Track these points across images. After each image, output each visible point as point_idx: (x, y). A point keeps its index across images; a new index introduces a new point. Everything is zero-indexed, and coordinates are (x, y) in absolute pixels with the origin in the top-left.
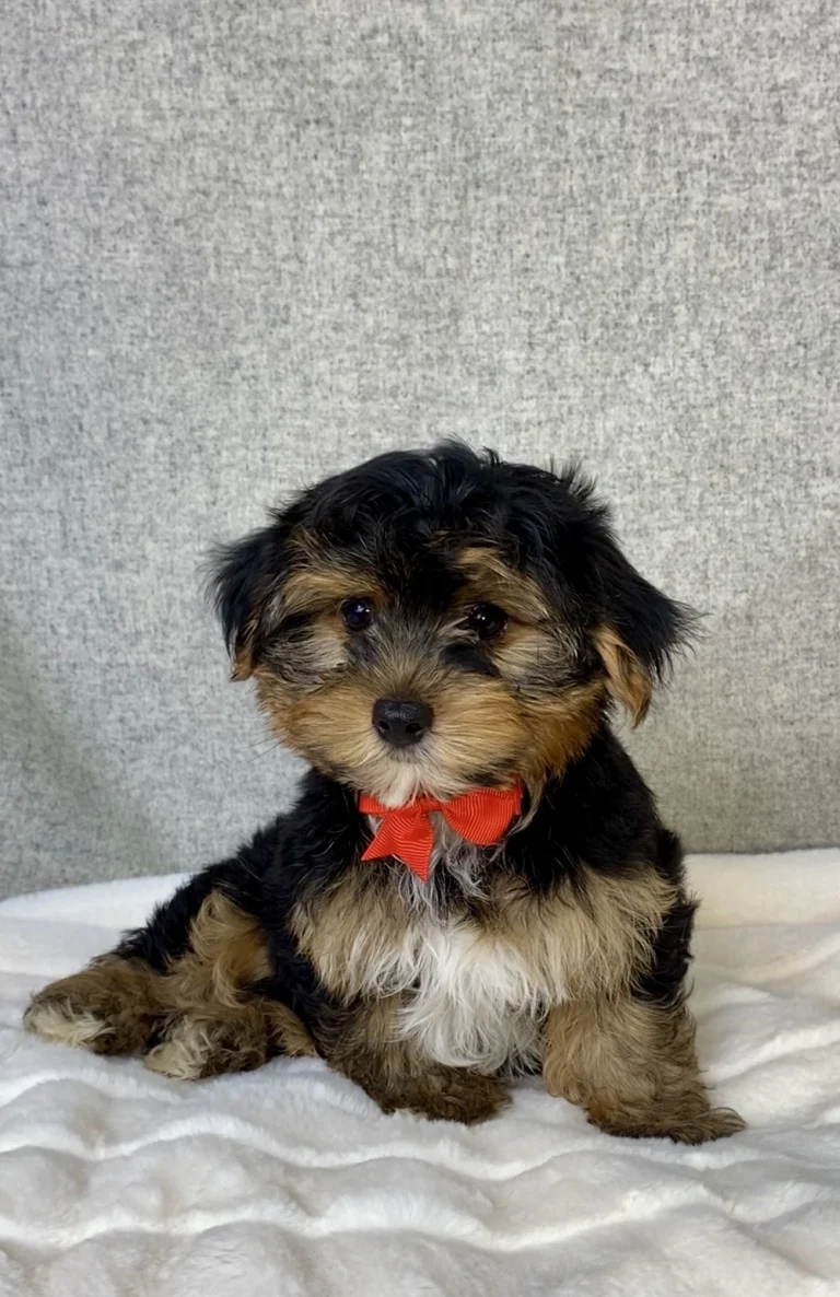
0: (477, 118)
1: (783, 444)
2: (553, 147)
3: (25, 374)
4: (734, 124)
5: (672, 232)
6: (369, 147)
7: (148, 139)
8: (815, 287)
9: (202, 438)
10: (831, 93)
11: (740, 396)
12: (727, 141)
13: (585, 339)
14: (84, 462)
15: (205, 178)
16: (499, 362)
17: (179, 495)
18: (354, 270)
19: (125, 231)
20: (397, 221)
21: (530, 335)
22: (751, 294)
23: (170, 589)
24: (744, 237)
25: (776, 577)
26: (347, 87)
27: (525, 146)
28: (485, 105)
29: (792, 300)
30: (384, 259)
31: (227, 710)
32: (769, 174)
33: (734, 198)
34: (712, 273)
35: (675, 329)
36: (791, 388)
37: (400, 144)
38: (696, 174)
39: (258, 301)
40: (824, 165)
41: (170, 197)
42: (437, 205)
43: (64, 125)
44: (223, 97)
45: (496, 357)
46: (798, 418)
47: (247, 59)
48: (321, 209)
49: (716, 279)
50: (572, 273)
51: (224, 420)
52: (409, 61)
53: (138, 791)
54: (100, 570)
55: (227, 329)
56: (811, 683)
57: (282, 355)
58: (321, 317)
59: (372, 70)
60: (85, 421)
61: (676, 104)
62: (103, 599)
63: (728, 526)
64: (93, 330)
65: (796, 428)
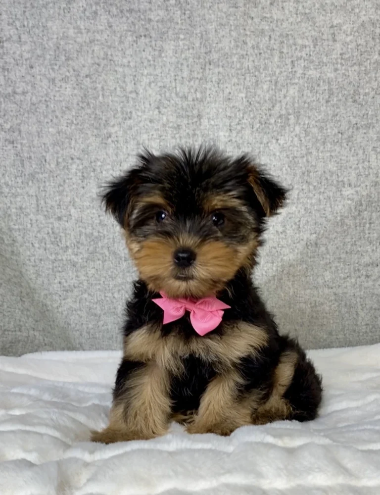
0: (210, 36)
1: (332, 173)
2: (241, 49)
3: (23, 138)
4: (315, 41)
5: (289, 85)
6: (166, 47)
7: (75, 41)
8: (346, 110)
9: (95, 166)
10: (355, 29)
11: (314, 153)
12: (312, 49)
13: (252, 128)
14: (47, 175)
15: (99, 58)
16: (217, 137)
17: (85, 189)
18: (159, 97)
19: (65, 80)
20: (177, 78)
21: (230, 126)
22: (320, 112)
23: (80, 228)
24: (318, 88)
25: (328, 228)
26: (157, 22)
27: (230, 47)
28: (214, 30)
29: (337, 115)
30: (171, 93)
31: (103, 279)
32: (329, 62)
33: (315, 72)
34: (305, 103)
35: (289, 125)
36: (335, 150)
37: (179, 46)
38: (299, 62)
39: (119, 109)
40: (351, 59)
41: (84, 66)
42: (194, 71)
43: (41, 35)
44: (106, 24)
45: (216, 135)
46: (338, 163)
47: (116, 9)
48: (146, 72)
49: (306, 105)
50: (248, 101)
51: (104, 159)
52: (183, 11)
53: (66, 312)
54: (52, 220)
55: (106, 121)
56: (340, 272)
57: (128, 132)
58: (145, 117)
59: (168, 14)
60: (47, 158)
61: (292, 32)
62: (53, 233)
63: (309, 206)
64: (51, 121)
65: (337, 167)
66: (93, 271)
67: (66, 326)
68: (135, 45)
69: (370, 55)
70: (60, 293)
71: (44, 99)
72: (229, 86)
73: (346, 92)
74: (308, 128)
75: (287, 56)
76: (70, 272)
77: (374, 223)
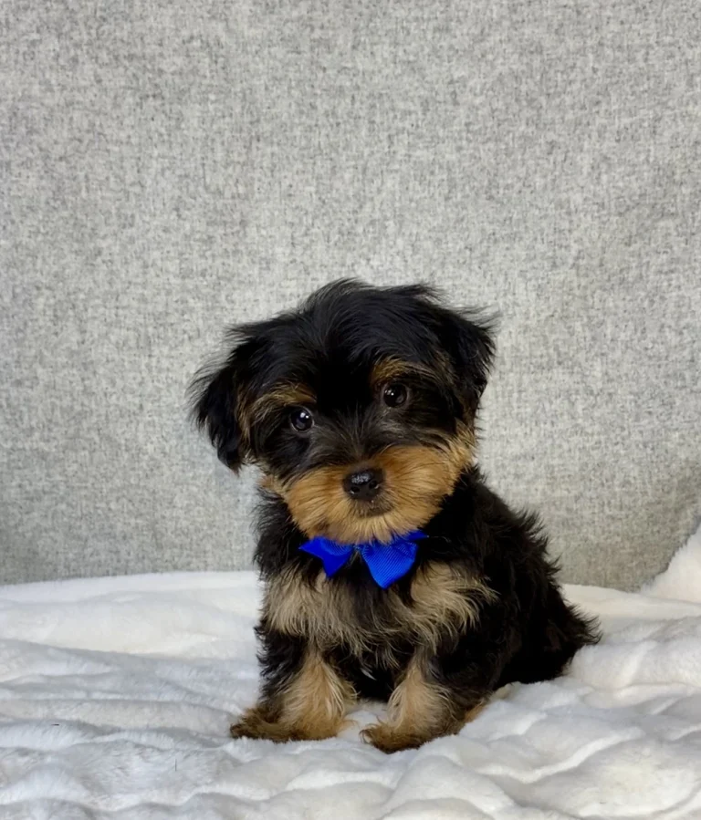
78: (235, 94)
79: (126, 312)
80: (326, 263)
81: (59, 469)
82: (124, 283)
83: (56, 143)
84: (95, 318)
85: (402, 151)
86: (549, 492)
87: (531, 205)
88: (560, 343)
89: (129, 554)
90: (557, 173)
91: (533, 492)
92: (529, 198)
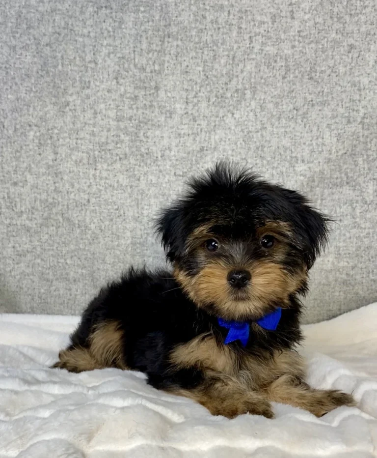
66: (46, 237)
67: (18, 290)
68: (96, 15)
69: (327, 34)
70: (13, 257)
71: (4, 66)
72: (187, 59)
73: (302, 69)
74: (263, 103)
75: (245, 31)
76: (24, 237)
77: (325, 199)
78: (156, 7)
79: (83, 142)
80: (206, 115)
81: (37, 238)
82: (82, 123)
83: (45, 35)
84: (63, 145)
85: (257, 47)
86: (336, 263)
87: (336, 84)
88: (348, 170)
89: (77, 291)
90: (353, 65)
91: (326, 262)
92: (335, 79)
